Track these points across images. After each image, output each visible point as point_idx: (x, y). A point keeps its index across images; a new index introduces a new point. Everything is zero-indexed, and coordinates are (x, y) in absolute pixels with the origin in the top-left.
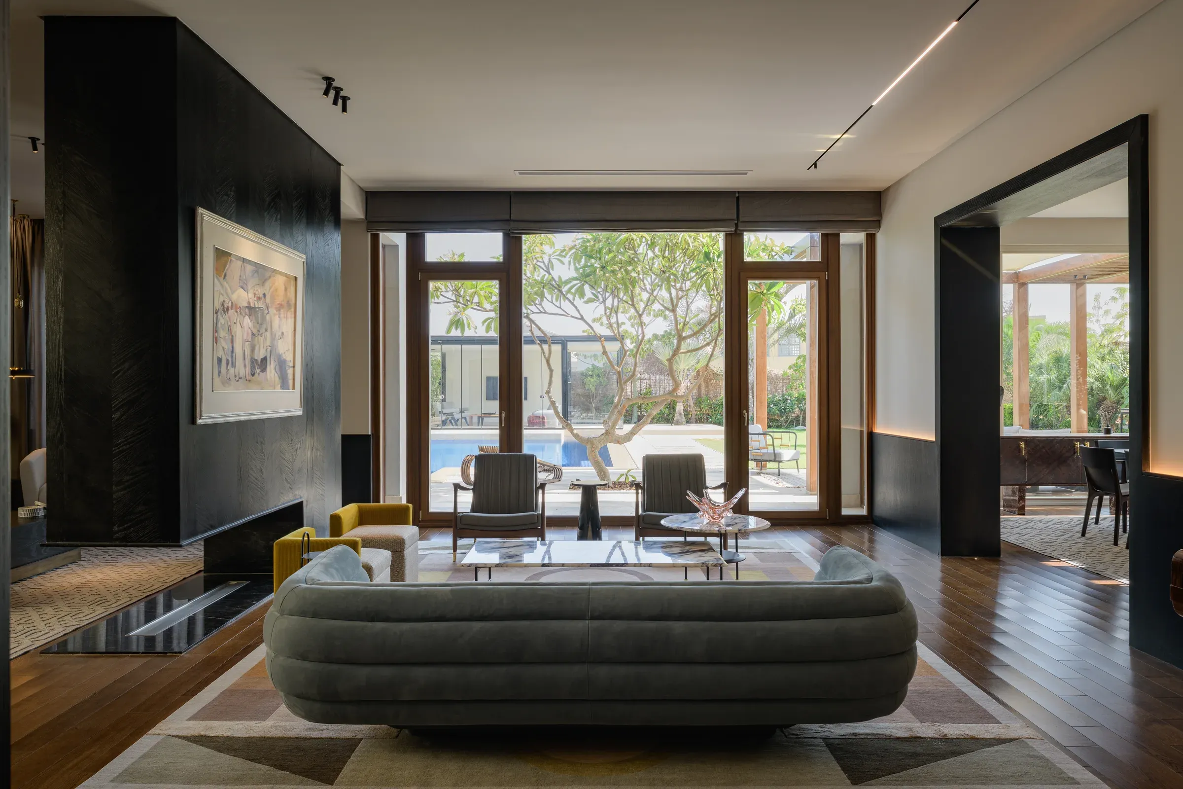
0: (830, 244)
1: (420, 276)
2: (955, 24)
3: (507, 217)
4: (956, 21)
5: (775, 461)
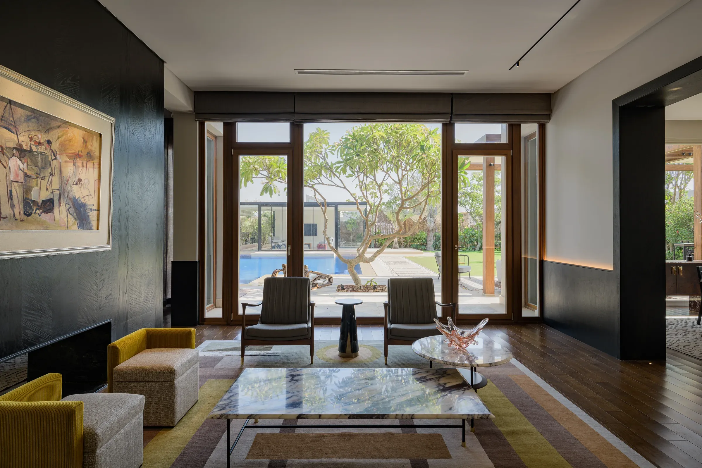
0: (514, 130)
1: (233, 152)
3: (292, 111)
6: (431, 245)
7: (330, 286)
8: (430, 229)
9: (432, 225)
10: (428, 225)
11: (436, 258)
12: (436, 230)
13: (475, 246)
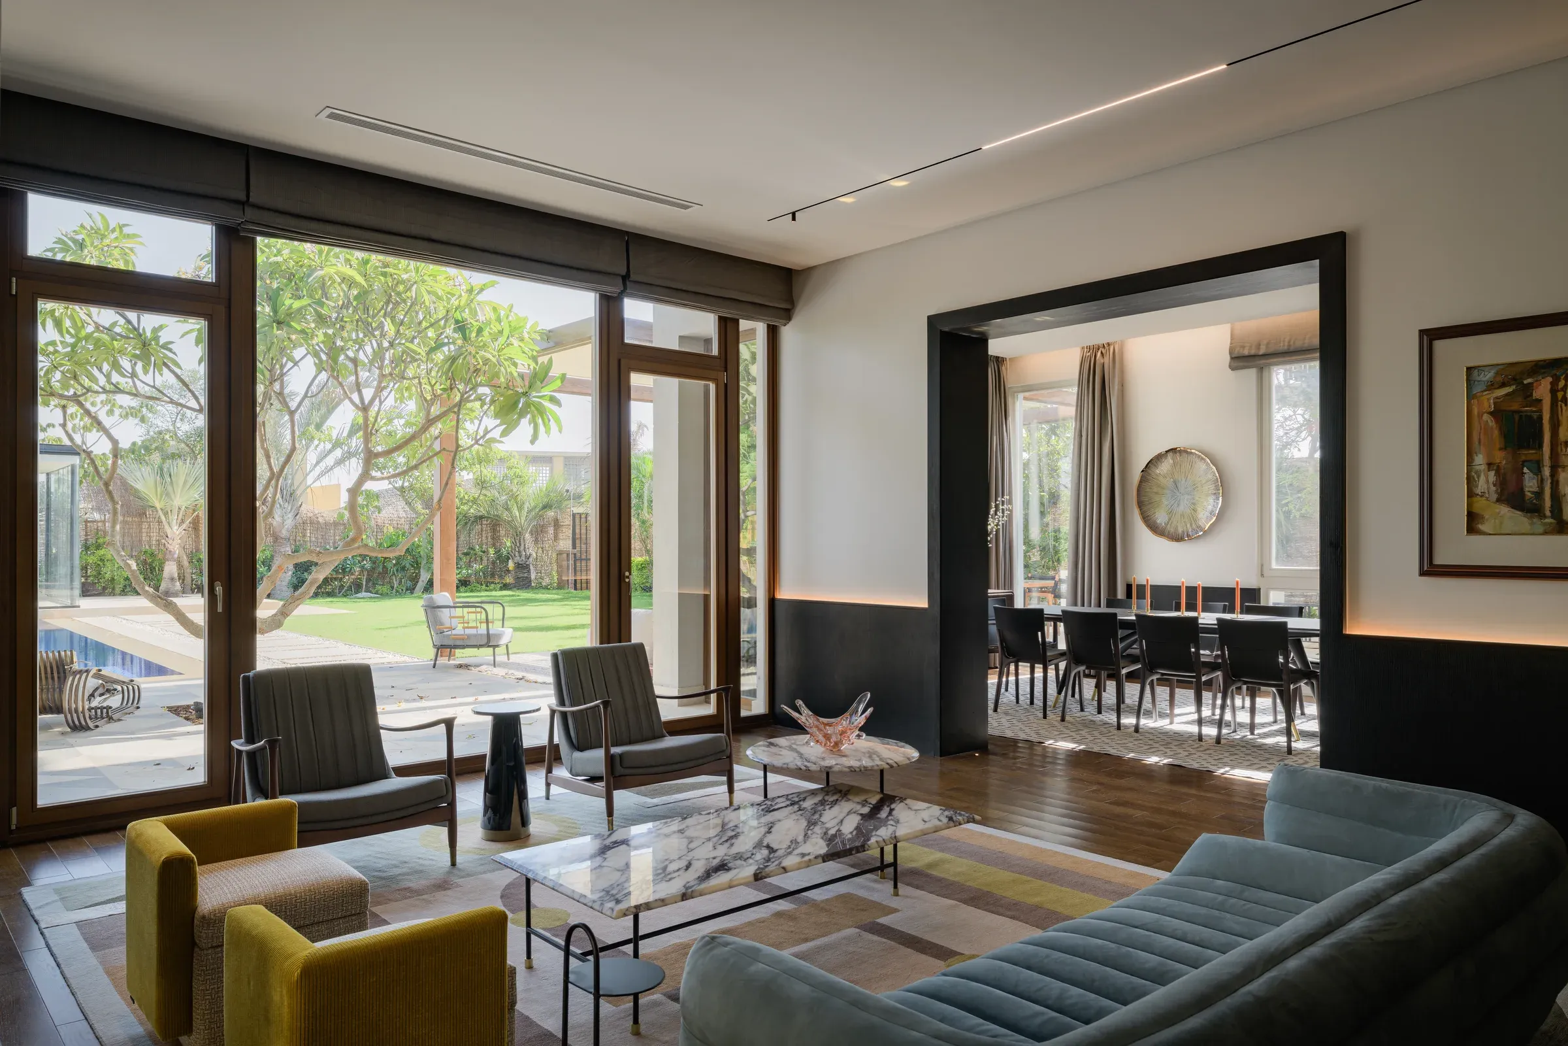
0: (728, 331)
1: (14, 285)
2: (1225, 66)
3: (242, 196)
4: (1228, 65)
5: (489, 646)
6: (285, 583)
7: (137, 712)
8: (283, 536)
9: (289, 522)
10: (275, 523)
11: (429, 611)
12: (298, 538)
13: (415, 579)
